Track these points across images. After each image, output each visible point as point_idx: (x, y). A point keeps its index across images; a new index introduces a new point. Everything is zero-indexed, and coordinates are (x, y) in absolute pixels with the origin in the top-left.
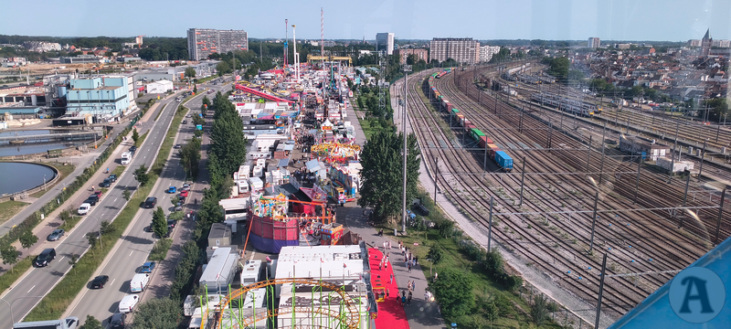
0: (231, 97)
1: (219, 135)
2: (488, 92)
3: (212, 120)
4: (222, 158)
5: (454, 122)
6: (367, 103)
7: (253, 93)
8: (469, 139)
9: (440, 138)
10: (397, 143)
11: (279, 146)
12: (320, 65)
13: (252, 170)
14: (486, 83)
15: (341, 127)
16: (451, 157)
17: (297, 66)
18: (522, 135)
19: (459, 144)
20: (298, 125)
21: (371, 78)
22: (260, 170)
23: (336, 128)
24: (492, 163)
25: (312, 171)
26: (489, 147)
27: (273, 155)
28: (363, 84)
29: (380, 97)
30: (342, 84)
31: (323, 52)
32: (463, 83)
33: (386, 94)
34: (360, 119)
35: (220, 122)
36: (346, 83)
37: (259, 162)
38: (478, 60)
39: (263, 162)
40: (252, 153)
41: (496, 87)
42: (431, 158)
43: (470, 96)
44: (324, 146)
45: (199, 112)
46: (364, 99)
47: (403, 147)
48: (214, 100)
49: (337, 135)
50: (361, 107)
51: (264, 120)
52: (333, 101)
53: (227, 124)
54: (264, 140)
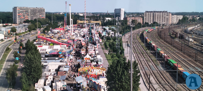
0: (35, 43)
1: (28, 62)
2: (177, 40)
3: (24, 55)
4: (29, 75)
5: (158, 55)
6: (110, 46)
7: (47, 41)
8: (167, 65)
9: (151, 64)
10: (127, 66)
11: (61, 69)
12: (84, 26)
13: (45, 82)
14: (175, 35)
15: (95, 58)
16: (157, 75)
17: (71, 26)
18: (197, 63)
19: (162, 68)
20: (71, 57)
21: (111, 32)
22: (50, 82)
23: (93, 59)
24: (181, 78)
25: (79, 82)
26: (179, 70)
27: (57, 73)
28: (107, 35)
29: (117, 43)
30: (96, 36)
31: (86, 19)
32: (162, 35)
33: (120, 41)
34: (105, 54)
35: (29, 55)
36: (98, 35)
37: (49, 78)
38: (170, 22)
39: (52, 77)
40: (46, 72)
41: (181, 37)
42: (146, 76)
43: (167, 42)
44: (86, 68)
45: (18, 51)
46: (108, 44)
47: (130, 68)
48: (26, 44)
49: (93, 63)
50: (106, 47)
51: (53, 55)
52: (91, 44)
53: (32, 56)
54: (52, 65)
